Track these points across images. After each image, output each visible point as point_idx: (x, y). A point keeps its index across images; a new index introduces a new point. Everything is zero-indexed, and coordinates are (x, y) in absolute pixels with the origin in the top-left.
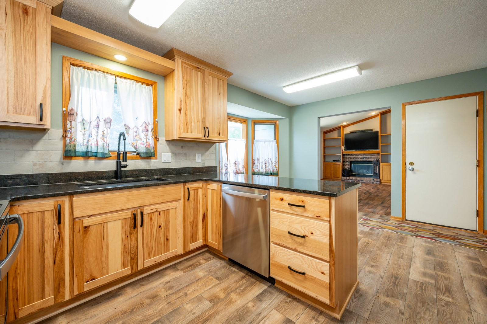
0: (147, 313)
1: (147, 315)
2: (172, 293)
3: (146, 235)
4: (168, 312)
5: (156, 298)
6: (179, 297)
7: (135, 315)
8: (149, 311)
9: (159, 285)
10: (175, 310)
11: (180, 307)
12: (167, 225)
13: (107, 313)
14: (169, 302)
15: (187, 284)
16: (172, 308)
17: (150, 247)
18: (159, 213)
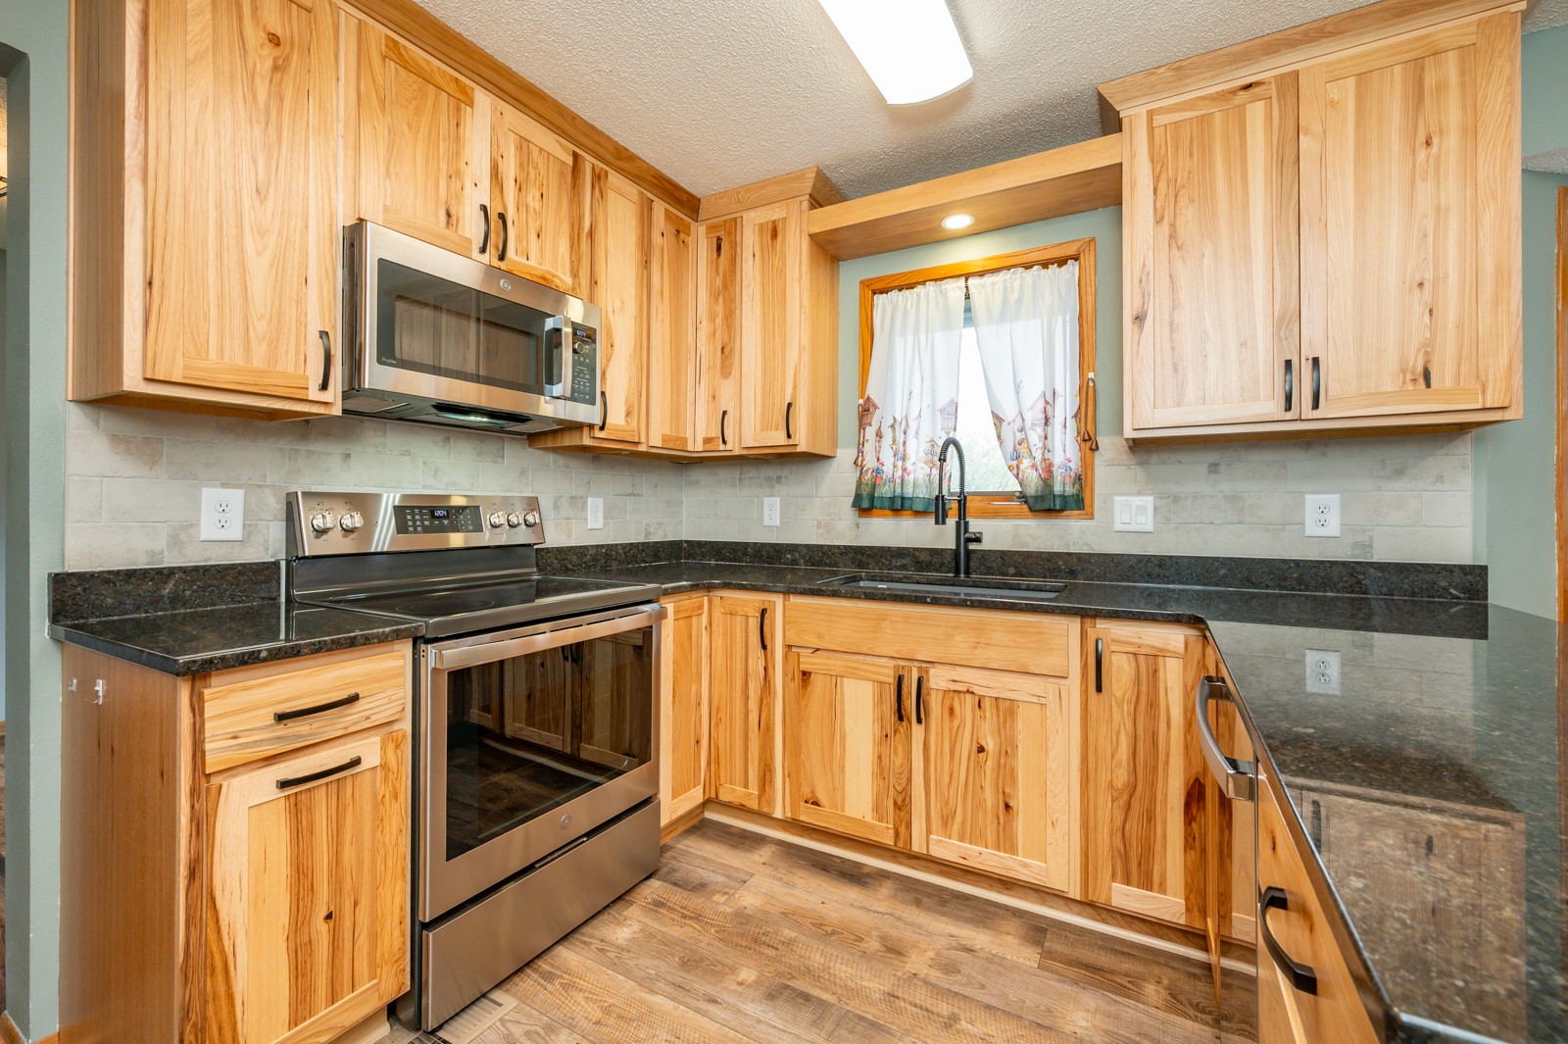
0: (838, 966)
1: (832, 971)
2: (933, 980)
3: (936, 756)
4: (859, 1012)
5: (894, 956)
6: (927, 1010)
7: (822, 947)
8: (844, 968)
9: (941, 935)
10: (874, 1025)
11: (890, 1034)
12: (1007, 751)
13: (806, 897)
14: (896, 994)
15: (994, 1002)
16: (880, 1013)
17: (948, 799)
18: (979, 702)
